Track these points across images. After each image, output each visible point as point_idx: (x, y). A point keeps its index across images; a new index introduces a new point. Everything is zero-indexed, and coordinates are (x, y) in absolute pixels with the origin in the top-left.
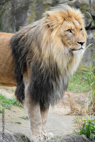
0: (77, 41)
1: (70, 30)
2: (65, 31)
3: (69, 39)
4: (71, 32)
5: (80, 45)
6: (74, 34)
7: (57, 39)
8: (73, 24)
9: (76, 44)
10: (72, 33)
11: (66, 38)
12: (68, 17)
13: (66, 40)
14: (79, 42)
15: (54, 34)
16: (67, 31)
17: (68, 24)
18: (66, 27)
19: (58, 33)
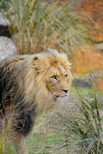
1: (55, 77)
2: (50, 77)
3: (54, 85)
4: (56, 78)
5: (65, 92)
6: (59, 81)
7: (42, 84)
8: (58, 70)
10: (57, 79)
11: (51, 85)
12: (54, 63)
13: (51, 86)
15: (39, 78)
16: (52, 77)
17: (53, 70)
18: (51, 73)
19: (44, 78)
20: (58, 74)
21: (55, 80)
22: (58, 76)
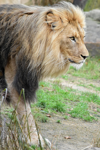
0: (81, 54)
1: (73, 38)
2: (68, 37)
3: (71, 48)
4: (74, 39)
7: (56, 44)
8: (77, 30)
9: (79, 57)
10: (75, 41)
11: (67, 46)
12: (73, 20)
13: (67, 48)
14: (84, 55)
15: (54, 37)
16: (71, 38)
17: (72, 29)
18: (69, 33)
20: (78, 35)
21: (73, 41)
22: (77, 38)
